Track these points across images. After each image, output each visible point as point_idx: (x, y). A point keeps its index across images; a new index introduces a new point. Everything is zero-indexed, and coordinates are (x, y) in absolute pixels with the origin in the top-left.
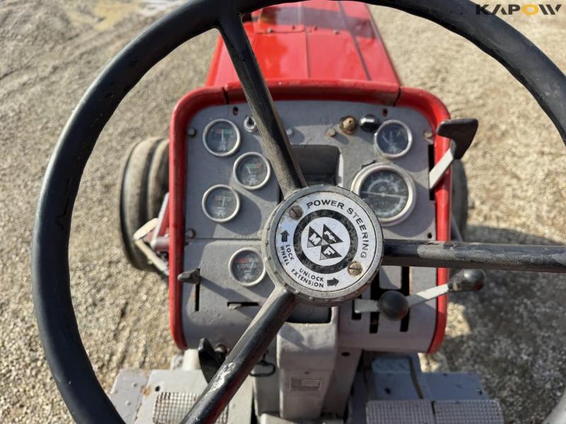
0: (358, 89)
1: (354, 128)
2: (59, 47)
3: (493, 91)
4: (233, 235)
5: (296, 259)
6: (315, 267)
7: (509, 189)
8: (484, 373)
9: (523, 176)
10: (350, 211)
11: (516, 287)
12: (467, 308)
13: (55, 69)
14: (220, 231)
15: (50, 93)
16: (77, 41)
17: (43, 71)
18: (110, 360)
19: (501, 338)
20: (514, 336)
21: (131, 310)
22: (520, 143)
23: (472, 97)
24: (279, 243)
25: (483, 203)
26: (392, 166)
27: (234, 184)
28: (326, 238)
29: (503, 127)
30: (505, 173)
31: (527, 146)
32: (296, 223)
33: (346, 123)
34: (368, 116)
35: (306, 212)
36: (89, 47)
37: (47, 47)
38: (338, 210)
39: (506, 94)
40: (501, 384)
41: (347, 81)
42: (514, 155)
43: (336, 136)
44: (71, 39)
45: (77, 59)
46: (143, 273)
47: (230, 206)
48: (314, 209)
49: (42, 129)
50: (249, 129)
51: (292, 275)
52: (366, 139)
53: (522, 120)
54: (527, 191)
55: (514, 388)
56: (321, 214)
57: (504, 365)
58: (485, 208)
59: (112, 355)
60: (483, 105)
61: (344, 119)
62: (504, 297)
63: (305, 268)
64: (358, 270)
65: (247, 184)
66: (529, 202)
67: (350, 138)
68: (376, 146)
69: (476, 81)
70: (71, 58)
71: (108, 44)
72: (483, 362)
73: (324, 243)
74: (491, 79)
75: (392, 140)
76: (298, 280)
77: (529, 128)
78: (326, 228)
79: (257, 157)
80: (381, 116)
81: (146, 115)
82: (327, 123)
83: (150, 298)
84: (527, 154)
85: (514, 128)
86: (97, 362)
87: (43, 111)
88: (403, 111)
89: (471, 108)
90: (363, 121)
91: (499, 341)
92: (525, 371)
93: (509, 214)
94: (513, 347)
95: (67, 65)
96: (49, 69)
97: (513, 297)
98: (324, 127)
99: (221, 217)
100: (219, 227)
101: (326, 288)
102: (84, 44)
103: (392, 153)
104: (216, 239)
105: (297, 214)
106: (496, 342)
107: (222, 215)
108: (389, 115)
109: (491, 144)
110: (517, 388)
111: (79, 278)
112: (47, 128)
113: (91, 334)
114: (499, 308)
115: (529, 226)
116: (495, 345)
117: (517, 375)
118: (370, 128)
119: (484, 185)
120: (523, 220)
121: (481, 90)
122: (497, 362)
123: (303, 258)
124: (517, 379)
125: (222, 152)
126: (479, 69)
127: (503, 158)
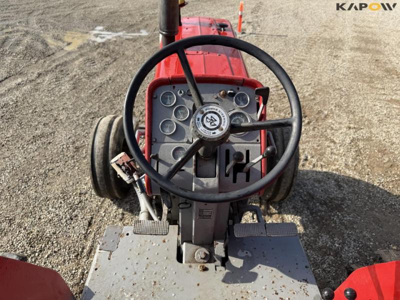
0: (226, 79)
1: (225, 95)
2: (42, 61)
3: (320, 91)
4: (173, 141)
5: (202, 126)
6: (208, 129)
7: (329, 149)
8: (312, 255)
9: (337, 141)
10: (220, 111)
11: (332, 205)
12: (303, 218)
13: (39, 75)
14: (167, 139)
15: (37, 90)
16: (53, 57)
17: (31, 76)
18: (82, 252)
19: (322, 235)
20: (331, 233)
21: (95, 222)
22: (336, 122)
23: (307, 94)
24: (197, 122)
25: (313, 157)
26: (241, 111)
27: (173, 118)
28: (212, 120)
29: (326, 112)
30: (327, 139)
31: (340, 123)
32: (202, 115)
33: (222, 93)
34: (231, 90)
35: (205, 112)
36: (62, 61)
37: (33, 61)
38: (216, 111)
39: (328, 93)
40: (322, 261)
41: (221, 75)
42: (332, 129)
43: (217, 98)
44: (49, 56)
45: (53, 69)
46: (102, 199)
47: (172, 128)
48: (208, 111)
49: (32, 113)
50: (180, 95)
51: (201, 131)
52: (230, 100)
53: (337, 108)
54: (339, 150)
55: (331, 262)
56: (210, 112)
57: (324, 250)
58: (314, 160)
59: (83, 248)
60: (314, 99)
61: (220, 91)
62: (325, 212)
63: (205, 129)
64: (222, 129)
65: (179, 118)
66: (341, 156)
67: (224, 99)
68: (234, 102)
69: (309, 85)
70: (50, 68)
71: (74, 60)
72: (312, 249)
73: (211, 121)
74: (319, 84)
75: (241, 100)
76: (202, 132)
77: (342, 113)
78: (212, 117)
79: (183, 107)
80: (236, 90)
81: (101, 104)
82: (214, 93)
83: (106, 215)
84: (340, 128)
85: (333, 113)
86: (74, 252)
87: (33, 101)
88: (245, 88)
89: (306, 101)
90: (229, 92)
91: (322, 237)
92: (337, 253)
93: (329, 164)
94: (330, 240)
95: (47, 72)
96: (36, 75)
97: (330, 211)
98: (212, 95)
99: (167, 133)
100: (167, 137)
101: (212, 135)
102: (58, 59)
103: (241, 105)
104: (166, 142)
105: (202, 112)
106: (320, 237)
107: (168, 132)
108: (240, 90)
109: (318, 122)
110: (332, 263)
111: (61, 203)
112: (36, 112)
113: (70, 237)
114: (322, 218)
115: (340, 171)
116: (319, 238)
117: (332, 256)
118: (232, 95)
119: (313, 146)
120: (337, 167)
121: (313, 90)
122: (320, 248)
123: (204, 126)
124: (332, 258)
125: (168, 105)
126: (312, 77)
127: (326, 131)
